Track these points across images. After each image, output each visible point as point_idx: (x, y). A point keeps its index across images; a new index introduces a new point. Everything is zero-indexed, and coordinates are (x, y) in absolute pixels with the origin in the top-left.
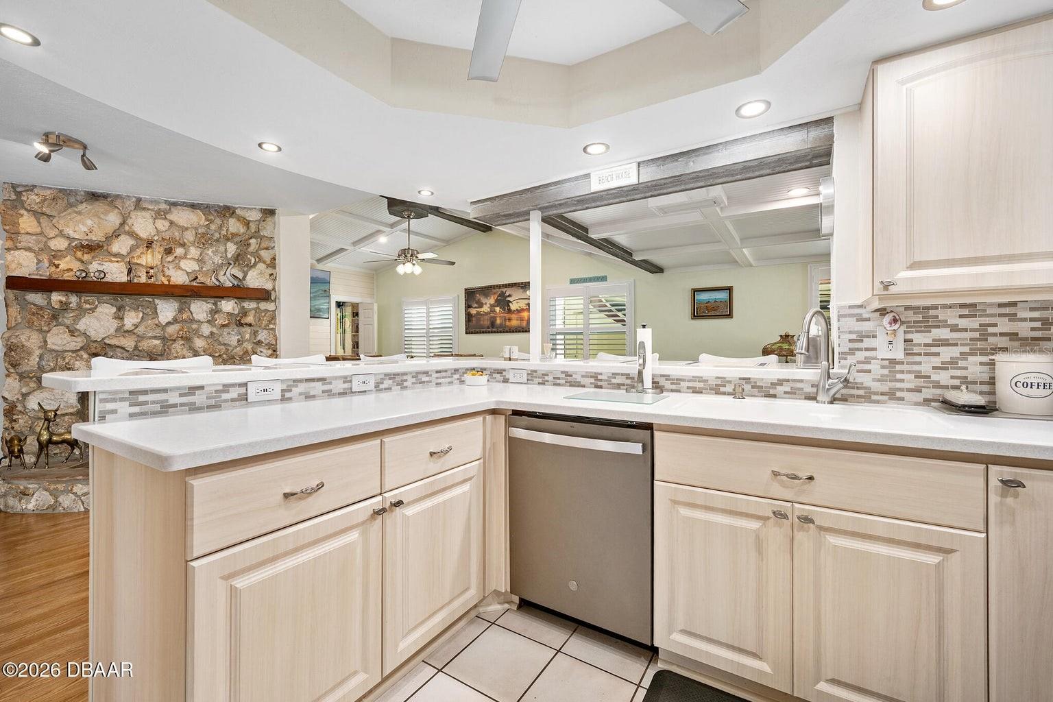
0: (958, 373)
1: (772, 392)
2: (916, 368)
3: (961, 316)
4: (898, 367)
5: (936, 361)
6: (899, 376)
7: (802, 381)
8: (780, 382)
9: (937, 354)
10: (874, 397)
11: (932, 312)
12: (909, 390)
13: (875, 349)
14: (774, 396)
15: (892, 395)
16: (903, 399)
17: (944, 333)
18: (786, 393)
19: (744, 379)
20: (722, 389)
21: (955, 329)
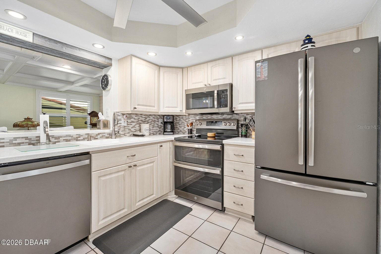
0: (135, 128)
1: (96, 137)
2: (129, 128)
3: (135, 116)
4: (126, 128)
5: (132, 126)
6: (126, 130)
7: (105, 133)
8: (99, 134)
9: (132, 124)
10: (121, 136)
11: (131, 115)
12: (128, 133)
13: (121, 123)
14: (97, 139)
15: (124, 135)
16: (126, 135)
17: (133, 120)
18: (100, 137)
19: (87, 134)
20: (79, 139)
21: (135, 119)
